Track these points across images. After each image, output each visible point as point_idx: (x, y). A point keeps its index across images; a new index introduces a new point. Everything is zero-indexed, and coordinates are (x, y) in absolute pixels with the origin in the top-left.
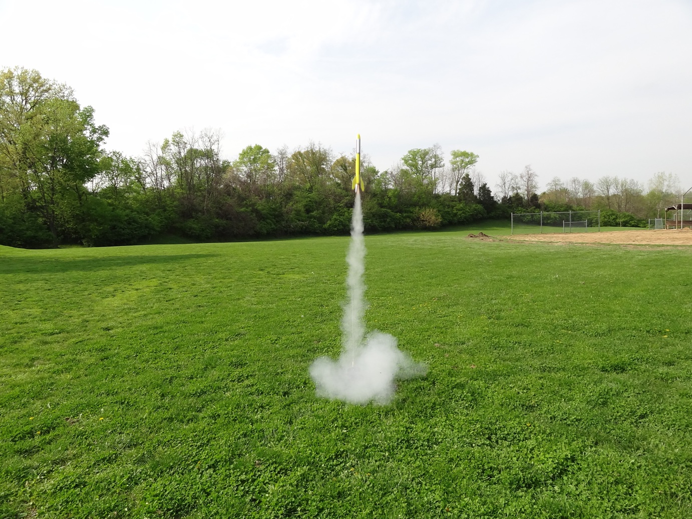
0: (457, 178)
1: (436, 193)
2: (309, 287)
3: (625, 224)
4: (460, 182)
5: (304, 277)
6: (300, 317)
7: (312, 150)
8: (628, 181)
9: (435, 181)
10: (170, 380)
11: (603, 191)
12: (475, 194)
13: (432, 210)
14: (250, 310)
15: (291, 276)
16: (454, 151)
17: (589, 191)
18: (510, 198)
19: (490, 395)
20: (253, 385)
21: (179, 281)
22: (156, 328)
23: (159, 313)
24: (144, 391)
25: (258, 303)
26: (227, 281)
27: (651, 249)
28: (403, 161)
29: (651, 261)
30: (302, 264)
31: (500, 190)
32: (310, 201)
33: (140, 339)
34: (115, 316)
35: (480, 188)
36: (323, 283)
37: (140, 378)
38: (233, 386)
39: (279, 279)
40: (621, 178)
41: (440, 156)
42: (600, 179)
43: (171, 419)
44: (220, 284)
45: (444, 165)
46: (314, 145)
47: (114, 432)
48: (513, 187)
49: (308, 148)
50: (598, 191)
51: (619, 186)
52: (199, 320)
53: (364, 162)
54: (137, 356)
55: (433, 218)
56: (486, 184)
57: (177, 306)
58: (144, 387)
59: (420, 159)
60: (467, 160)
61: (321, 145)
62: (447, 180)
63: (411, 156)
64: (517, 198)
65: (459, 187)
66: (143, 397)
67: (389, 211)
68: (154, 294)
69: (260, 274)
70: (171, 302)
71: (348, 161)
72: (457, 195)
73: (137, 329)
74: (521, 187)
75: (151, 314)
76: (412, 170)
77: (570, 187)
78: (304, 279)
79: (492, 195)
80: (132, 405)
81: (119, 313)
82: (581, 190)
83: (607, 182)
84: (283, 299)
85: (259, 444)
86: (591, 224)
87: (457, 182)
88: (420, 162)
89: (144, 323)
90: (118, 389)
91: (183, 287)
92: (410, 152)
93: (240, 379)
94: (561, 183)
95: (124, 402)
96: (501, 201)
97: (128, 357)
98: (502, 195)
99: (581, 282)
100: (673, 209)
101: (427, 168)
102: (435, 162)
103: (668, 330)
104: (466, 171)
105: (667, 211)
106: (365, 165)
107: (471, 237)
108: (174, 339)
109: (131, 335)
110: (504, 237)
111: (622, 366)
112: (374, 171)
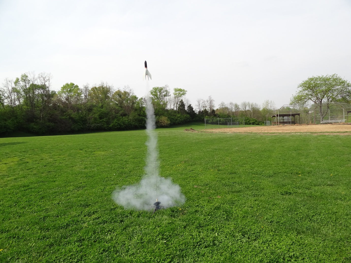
0: (177, 102)
1: (167, 109)
2: (112, 158)
3: (253, 124)
5: (107, 153)
6: (113, 175)
7: (102, 86)
8: (254, 104)
9: (166, 103)
10: (43, 219)
11: (243, 108)
12: (186, 109)
13: (165, 117)
14: (81, 173)
15: (99, 153)
16: (175, 89)
17: (237, 109)
18: (202, 111)
19: (235, 212)
20: (98, 218)
21: (32, 158)
22: (24, 186)
23: (25, 177)
24: (28, 228)
25: (85, 168)
26: (62, 156)
27: (271, 135)
28: (150, 93)
29: (274, 140)
30: (104, 146)
31: (197, 107)
32: (102, 113)
33: (16, 194)
35: (188, 106)
36: (119, 156)
37: (22, 219)
38: (86, 219)
39: (93, 154)
40: (251, 103)
41: (168, 91)
42: (242, 103)
43: (51, 245)
44: (59, 159)
45: (170, 95)
46: (103, 83)
47: (13, 259)
48: (203, 106)
49: (100, 85)
50: (241, 108)
51: (250, 106)
52: (52, 180)
53: (130, 93)
54: (16, 205)
55: (166, 121)
56: (191, 105)
57: (35, 172)
58: (27, 225)
59: (159, 92)
60: (182, 93)
61: (107, 83)
62: (172, 102)
63: (154, 90)
64: (205, 112)
65: (178, 106)
66: (28, 232)
67: (143, 118)
69: (81, 152)
71: (122, 92)
72: (177, 110)
73: (12, 188)
74: (207, 106)
75: (19, 178)
76: (155, 97)
77: (229, 107)
78: (108, 154)
79: (194, 110)
80: (21, 238)
82: (234, 107)
83: (245, 104)
84: (99, 165)
85: (115, 256)
86: (240, 124)
87: (177, 104)
88: (159, 94)
89: (16, 184)
90: (9, 228)
91: (35, 161)
92: (153, 88)
93: (89, 214)
94: (225, 104)
95: (16, 236)
96: (198, 113)
97: (10, 206)
98: (198, 110)
99: (249, 151)
100: (275, 116)
101: (162, 96)
102: (166, 93)
103: (300, 172)
104: (181, 98)
105: (272, 117)
106: (131, 94)
107: (187, 130)
108: (39, 192)
109: (9, 192)
110: (202, 130)
111: (290, 191)
112: (136, 98)
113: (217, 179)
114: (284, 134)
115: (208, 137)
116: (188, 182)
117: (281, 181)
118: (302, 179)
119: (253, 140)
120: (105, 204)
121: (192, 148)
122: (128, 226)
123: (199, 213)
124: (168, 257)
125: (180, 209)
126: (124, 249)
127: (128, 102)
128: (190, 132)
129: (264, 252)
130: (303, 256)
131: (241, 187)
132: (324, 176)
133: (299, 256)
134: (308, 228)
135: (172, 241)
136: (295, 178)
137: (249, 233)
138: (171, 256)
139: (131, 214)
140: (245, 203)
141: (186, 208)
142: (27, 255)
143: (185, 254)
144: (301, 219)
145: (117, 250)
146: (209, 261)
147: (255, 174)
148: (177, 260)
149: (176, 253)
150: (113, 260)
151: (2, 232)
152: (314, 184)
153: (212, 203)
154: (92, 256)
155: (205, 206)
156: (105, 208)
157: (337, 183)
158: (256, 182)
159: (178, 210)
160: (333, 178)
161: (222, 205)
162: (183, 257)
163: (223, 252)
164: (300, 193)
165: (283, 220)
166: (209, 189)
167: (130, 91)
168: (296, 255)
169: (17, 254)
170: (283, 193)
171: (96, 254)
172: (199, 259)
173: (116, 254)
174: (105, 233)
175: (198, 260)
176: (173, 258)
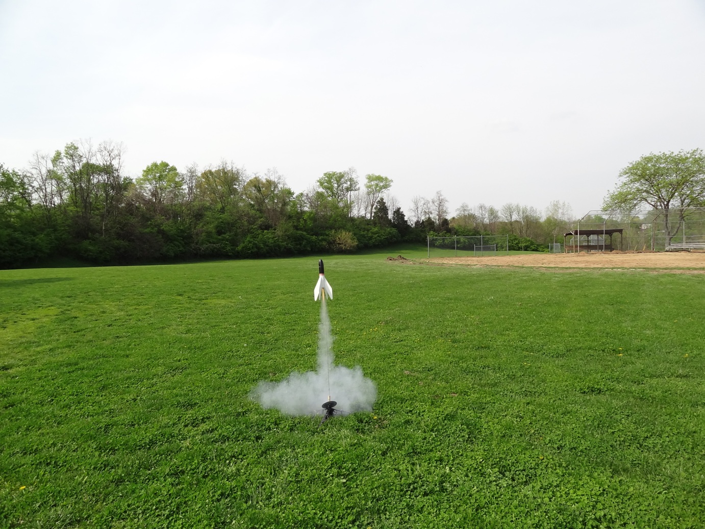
0: (372, 202)
1: (352, 216)
2: (241, 312)
3: (526, 249)
4: (375, 206)
5: (231, 302)
6: (243, 347)
7: (224, 169)
8: (528, 208)
9: (351, 204)
10: (105, 430)
11: (506, 217)
12: (389, 218)
13: (347, 233)
14: (180, 340)
15: (216, 301)
16: (369, 175)
17: (494, 218)
18: (423, 222)
20: (212, 431)
21: (84, 309)
22: (70, 364)
23: (69, 346)
24: (74, 446)
25: (188, 331)
26: (142, 307)
27: (561, 271)
28: (319, 183)
29: (569, 282)
30: (224, 288)
31: (413, 214)
32: (222, 222)
33: (53, 379)
34: (12, 352)
35: (394, 212)
36: (255, 308)
37: (64, 428)
38: (189, 432)
39: (203, 304)
40: (522, 206)
41: (355, 180)
42: (503, 206)
43: (120, 481)
44: (136, 311)
45: (359, 189)
46: (226, 164)
47: (45, 505)
48: (425, 212)
49: (219, 166)
50: (503, 217)
51: (521, 213)
52: (123, 353)
53: (279, 183)
54: (53, 400)
55: (349, 241)
56: (400, 208)
57: (90, 338)
58: (73, 440)
59: (335, 181)
60: (382, 184)
61: (234, 164)
62: (362, 203)
63: (326, 178)
64: (429, 222)
65: (374, 210)
66: (74, 454)
67: (305, 233)
68: (56, 324)
69: (179, 300)
70: (83, 333)
71: (262, 182)
72: (372, 218)
73: (45, 367)
74: (433, 212)
75: (58, 348)
76: (327, 192)
77: (477, 213)
78: (232, 304)
79: (406, 219)
80: (62, 466)
81: (16, 348)
82: (487, 215)
83: (510, 209)
84: (216, 326)
85: (245, 505)
86: (499, 248)
87: (372, 206)
88: (336, 185)
89: (53, 359)
90: (38, 445)
91: (91, 315)
92: (325, 174)
93: (194, 422)
94: (469, 208)
95: (51, 461)
96: (414, 225)
97: (42, 403)
98: (415, 220)
99: (517, 303)
100: (571, 234)
101: (342, 190)
102: (351, 185)
103: (621, 349)
104: (380, 195)
105: (565, 237)
106: (280, 186)
107: (390, 260)
108: (96, 377)
109: (39, 375)
110: (422, 260)
111: (599, 387)
112: (290, 193)
113: (450, 359)
114: (589, 270)
115: (435, 273)
116: (391, 364)
117: (581, 366)
118: (625, 363)
119: (526, 281)
120: (226, 403)
121: (401, 295)
122: (269, 448)
123: (414, 425)
124: (349, 511)
125: (375, 418)
126: (262, 493)
127: (274, 202)
128: (396, 263)
129: (544, 508)
130: (624, 518)
131: (499, 377)
132: (671, 356)
133: (616, 519)
134: (635, 462)
135: (358, 481)
136: (610, 361)
137: (514, 468)
138: (355, 511)
139: (278, 425)
140: (507, 408)
141: (386, 415)
142: (72, 500)
143: (384, 508)
144: (622, 443)
145: (249, 495)
146: (431, 522)
147: (527, 351)
148: (368, 518)
149: (365, 504)
150: (241, 515)
151: (25, 454)
152: (649, 373)
153: (439, 407)
154: (200, 505)
155: (425, 411)
156: (225, 411)
157: (697, 372)
158: (530, 366)
159: (370, 418)
160: (689, 362)
161: (459, 411)
162: (379, 514)
163: (460, 506)
164: (621, 391)
165: (584, 444)
166: (434, 379)
167: (279, 178)
168: (610, 516)
169: (53, 496)
170: (585, 390)
171: (207, 501)
172: (412, 519)
173: (246, 502)
174: (224, 460)
175: (409, 519)
176: (358, 515)
